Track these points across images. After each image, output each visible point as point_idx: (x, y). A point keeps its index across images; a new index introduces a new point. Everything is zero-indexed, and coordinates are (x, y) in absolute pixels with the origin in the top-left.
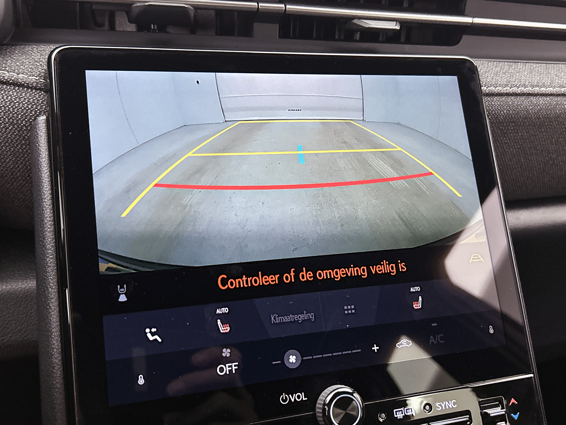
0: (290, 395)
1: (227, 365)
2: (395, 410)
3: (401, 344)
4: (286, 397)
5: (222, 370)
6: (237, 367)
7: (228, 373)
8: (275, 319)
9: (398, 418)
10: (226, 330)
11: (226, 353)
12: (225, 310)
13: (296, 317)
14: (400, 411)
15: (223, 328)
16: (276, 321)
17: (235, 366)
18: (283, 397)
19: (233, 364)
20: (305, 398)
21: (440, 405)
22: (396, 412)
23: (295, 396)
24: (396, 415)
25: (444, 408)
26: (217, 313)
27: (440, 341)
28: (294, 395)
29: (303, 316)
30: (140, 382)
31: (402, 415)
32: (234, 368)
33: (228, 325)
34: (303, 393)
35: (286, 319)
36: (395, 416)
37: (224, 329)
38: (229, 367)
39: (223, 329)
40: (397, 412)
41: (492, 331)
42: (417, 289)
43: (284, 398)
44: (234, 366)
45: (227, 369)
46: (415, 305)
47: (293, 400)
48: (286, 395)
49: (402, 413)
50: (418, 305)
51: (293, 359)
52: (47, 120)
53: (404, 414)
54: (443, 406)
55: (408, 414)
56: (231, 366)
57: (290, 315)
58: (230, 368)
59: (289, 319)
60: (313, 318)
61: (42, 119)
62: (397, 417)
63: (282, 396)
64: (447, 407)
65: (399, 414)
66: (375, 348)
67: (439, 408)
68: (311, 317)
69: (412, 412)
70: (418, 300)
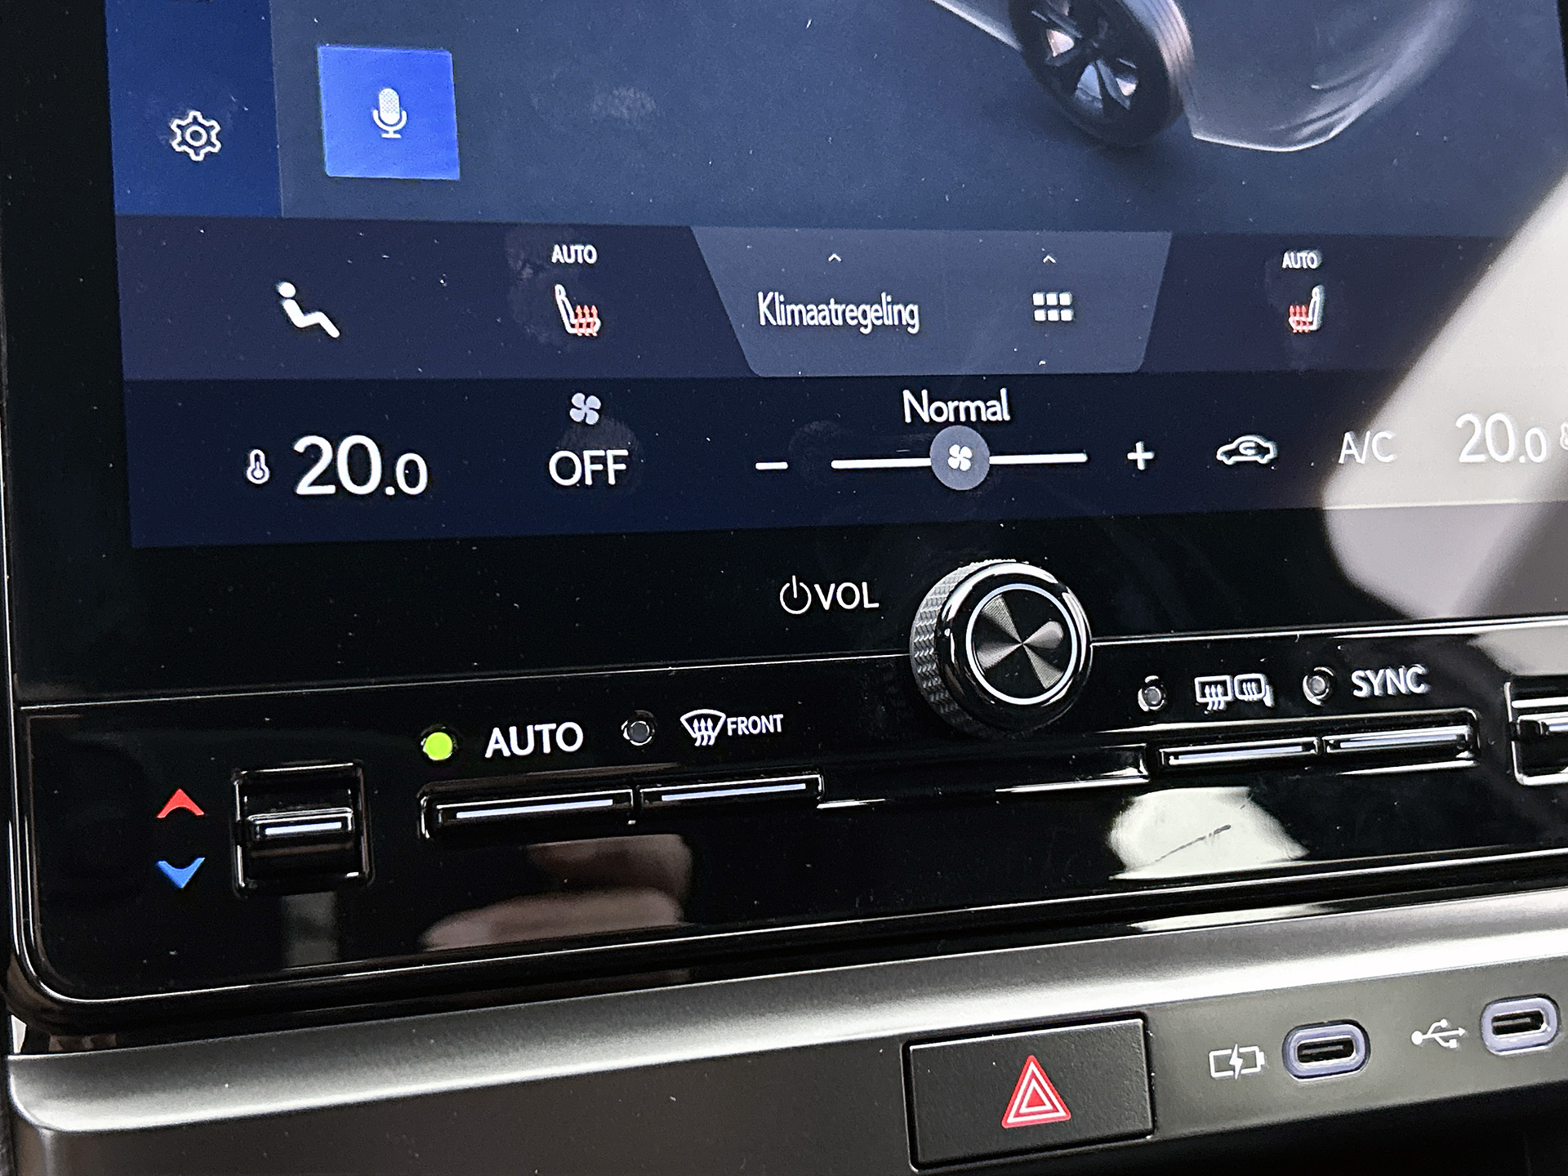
0: (817, 587)
1: (587, 454)
2: (1197, 680)
3: (1236, 452)
4: (801, 590)
5: (566, 468)
6: (622, 467)
7: (589, 481)
8: (773, 310)
9: (1209, 708)
10: (588, 325)
11: (585, 409)
12: (585, 253)
13: (852, 311)
14: (1216, 683)
15: (576, 316)
16: (776, 320)
17: (617, 460)
18: (790, 589)
19: (611, 454)
20: (870, 601)
21: (1366, 679)
22: (1203, 685)
23: (837, 591)
24: (1204, 695)
25: (1377, 692)
26: (554, 260)
27: (1380, 458)
28: (833, 586)
29: (877, 311)
30: (262, 477)
31: (1223, 699)
32: (612, 467)
33: (594, 310)
34: (864, 585)
35: (816, 316)
36: (1200, 700)
38: (594, 460)
39: (573, 321)
40: (1207, 687)
42: (1309, 259)
43: (796, 596)
44: (614, 462)
45: (585, 468)
46: (1297, 318)
47: (826, 605)
48: (802, 584)
49: (1225, 694)
50: (1306, 319)
53: (1229, 698)
54: (1376, 682)
55: (1246, 698)
56: (602, 460)
57: (828, 304)
58: (599, 467)
59: (824, 318)
60: (916, 321)
62: (1207, 704)
63: (788, 585)
64: (1389, 691)
65: (1214, 695)
66: (1140, 456)
67: (1360, 689)
68: (909, 316)
69: (1260, 691)
70: (1307, 300)
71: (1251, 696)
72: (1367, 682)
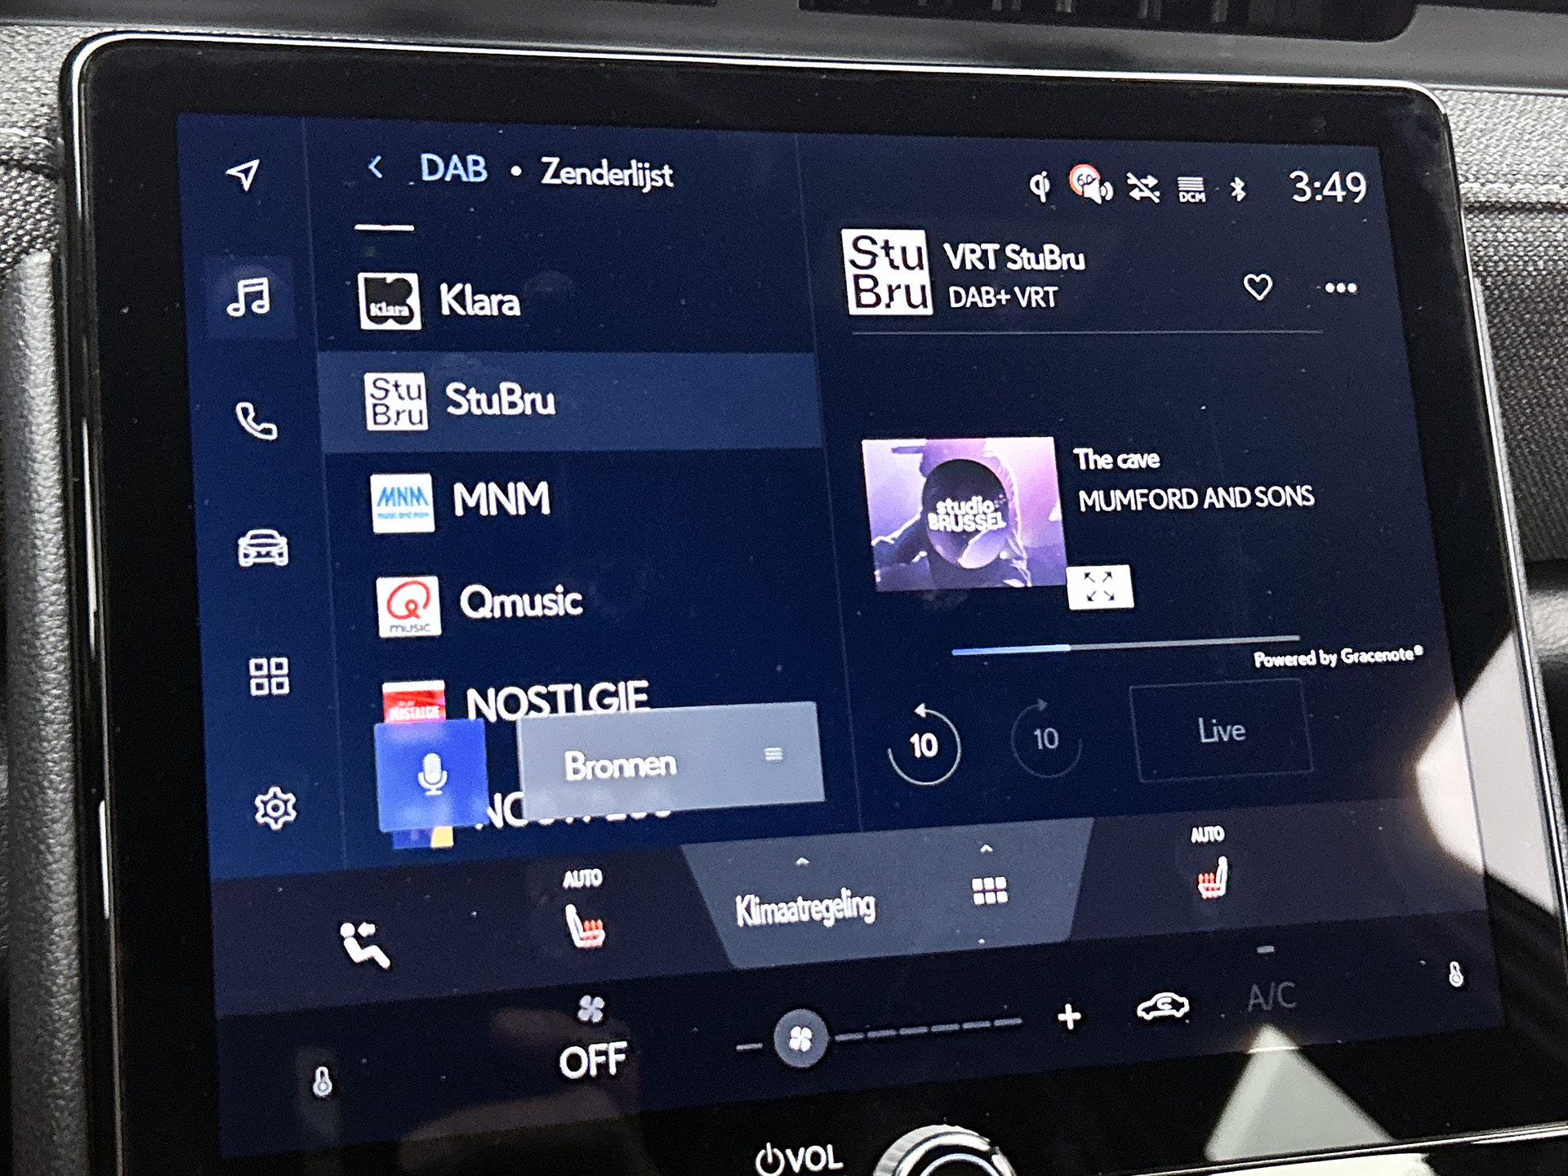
1: (593, 1048)
3: (1155, 1008)
4: (775, 1157)
5: (574, 1062)
6: (622, 1057)
7: (594, 1072)
8: (751, 912)
10: (595, 938)
11: (591, 1009)
12: (592, 877)
13: (816, 906)
15: (584, 930)
16: (751, 920)
17: (618, 1051)
19: (613, 1046)
23: (805, 1154)
26: (566, 885)
27: (1285, 1005)
28: (802, 1150)
29: (838, 904)
30: (319, 1089)
32: (614, 1058)
33: (600, 923)
34: (830, 1148)
35: (784, 913)
37: (587, 935)
38: (599, 1053)
39: (583, 934)
41: (1456, 978)
42: (1215, 833)
43: (770, 1160)
44: (614, 1052)
45: (590, 1061)
46: (1206, 885)
47: (796, 1167)
48: (776, 1150)
50: (1214, 886)
51: (801, 1038)
52: (55, 266)
56: (605, 1053)
57: (796, 902)
58: (602, 1059)
59: (793, 914)
60: (872, 911)
61: (38, 263)
66: (1069, 1016)
68: (865, 908)
70: (1214, 869)
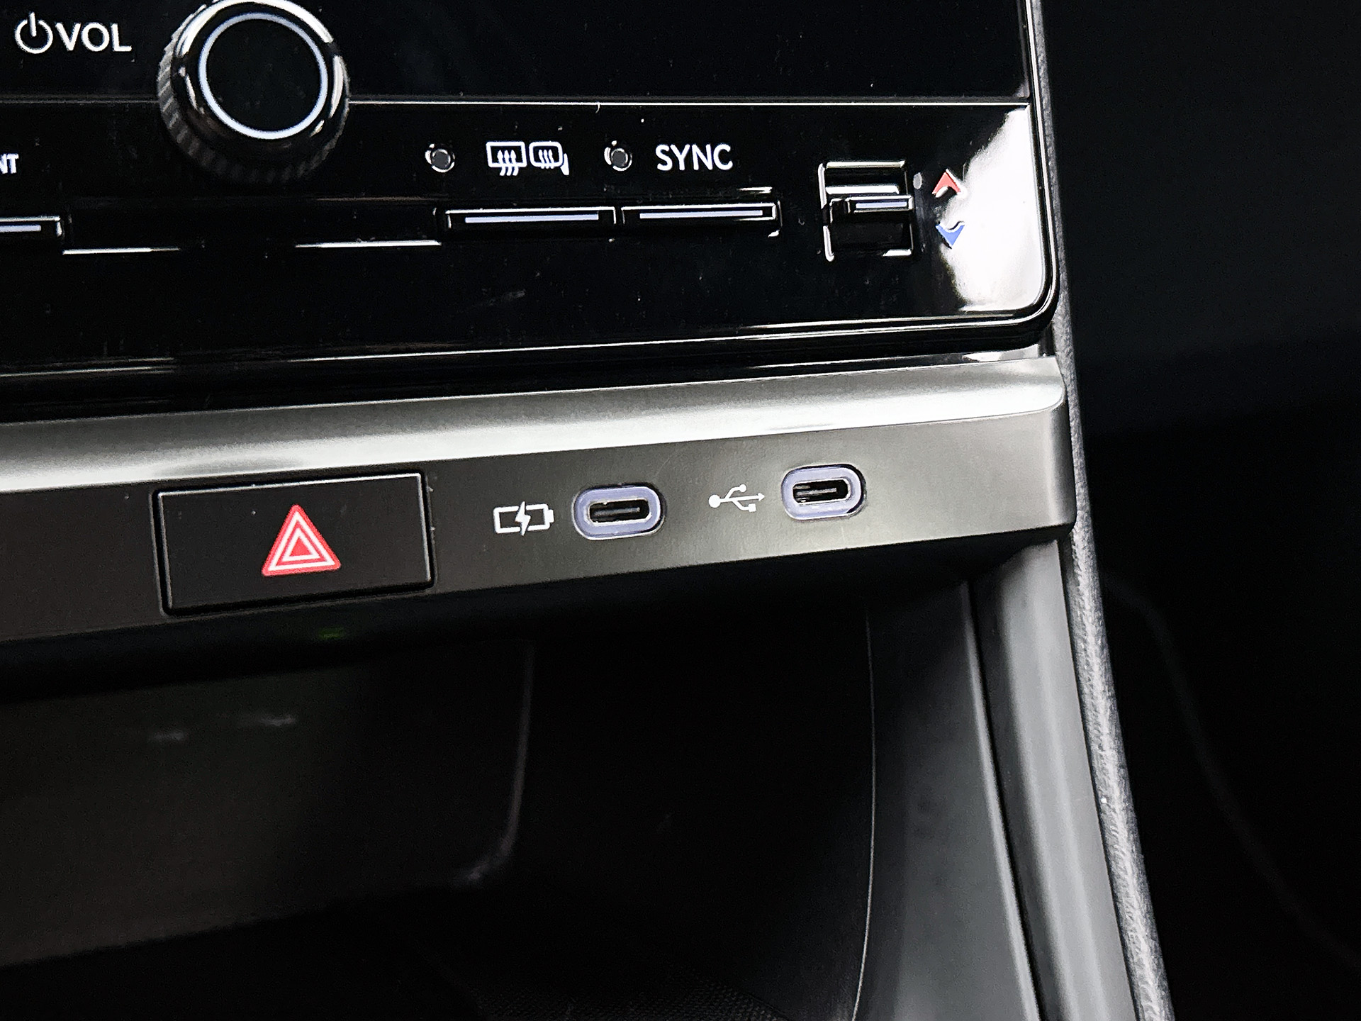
0: (60, 26)
2: (489, 145)
9: (502, 174)
14: (509, 149)
18: (27, 28)
20: (121, 44)
21: (670, 154)
22: (495, 150)
23: (81, 30)
24: (495, 160)
25: (682, 167)
28: (78, 26)
31: (517, 165)
34: (115, 27)
36: (491, 164)
40: (500, 152)
43: (34, 33)
48: (41, 23)
49: (519, 159)
53: (524, 164)
54: (681, 158)
55: (542, 165)
62: (500, 169)
63: (24, 23)
64: (696, 167)
65: (507, 160)
67: (664, 163)
69: (556, 158)
71: (547, 163)
72: (668, 157)
